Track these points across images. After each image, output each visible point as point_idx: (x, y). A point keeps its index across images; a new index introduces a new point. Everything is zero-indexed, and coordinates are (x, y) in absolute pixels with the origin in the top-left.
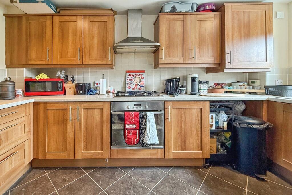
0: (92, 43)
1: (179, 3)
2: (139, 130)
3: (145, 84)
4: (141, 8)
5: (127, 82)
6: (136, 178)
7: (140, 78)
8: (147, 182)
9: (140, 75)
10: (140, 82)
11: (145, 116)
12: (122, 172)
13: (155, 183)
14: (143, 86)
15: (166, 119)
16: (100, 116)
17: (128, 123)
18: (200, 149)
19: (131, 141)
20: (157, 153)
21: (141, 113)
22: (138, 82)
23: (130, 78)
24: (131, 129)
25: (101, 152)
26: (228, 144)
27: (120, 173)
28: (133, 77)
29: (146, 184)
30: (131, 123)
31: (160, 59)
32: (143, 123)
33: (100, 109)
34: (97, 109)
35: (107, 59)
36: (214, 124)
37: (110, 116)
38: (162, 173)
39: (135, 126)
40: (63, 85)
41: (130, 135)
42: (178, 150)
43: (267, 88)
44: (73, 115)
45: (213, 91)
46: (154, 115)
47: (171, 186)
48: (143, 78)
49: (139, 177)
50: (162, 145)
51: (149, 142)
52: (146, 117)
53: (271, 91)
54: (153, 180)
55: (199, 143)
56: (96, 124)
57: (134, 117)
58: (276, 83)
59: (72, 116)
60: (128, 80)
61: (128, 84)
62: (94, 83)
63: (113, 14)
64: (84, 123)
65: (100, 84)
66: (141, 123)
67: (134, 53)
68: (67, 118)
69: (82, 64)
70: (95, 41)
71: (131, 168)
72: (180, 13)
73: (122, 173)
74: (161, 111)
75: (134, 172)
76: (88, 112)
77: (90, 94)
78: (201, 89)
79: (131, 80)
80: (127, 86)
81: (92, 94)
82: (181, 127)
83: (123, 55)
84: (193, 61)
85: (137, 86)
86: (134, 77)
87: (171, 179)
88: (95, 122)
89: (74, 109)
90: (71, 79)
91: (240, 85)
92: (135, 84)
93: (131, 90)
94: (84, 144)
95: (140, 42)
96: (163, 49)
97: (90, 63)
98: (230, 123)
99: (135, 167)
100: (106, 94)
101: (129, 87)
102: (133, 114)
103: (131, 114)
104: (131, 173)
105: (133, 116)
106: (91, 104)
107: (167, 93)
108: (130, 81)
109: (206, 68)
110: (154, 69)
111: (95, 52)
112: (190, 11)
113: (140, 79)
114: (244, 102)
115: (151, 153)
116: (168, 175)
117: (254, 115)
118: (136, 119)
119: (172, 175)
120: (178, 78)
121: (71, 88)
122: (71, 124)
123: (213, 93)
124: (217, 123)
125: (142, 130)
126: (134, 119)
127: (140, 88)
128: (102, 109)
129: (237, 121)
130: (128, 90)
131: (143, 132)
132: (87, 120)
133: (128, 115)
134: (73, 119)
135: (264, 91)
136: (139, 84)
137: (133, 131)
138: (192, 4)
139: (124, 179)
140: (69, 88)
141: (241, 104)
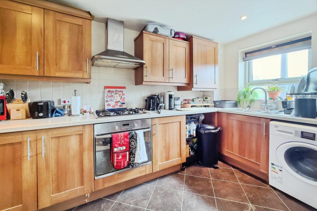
0: (60, 49)
1: (161, 26)
2: (129, 151)
3: (126, 101)
4: (123, 21)
5: (106, 99)
6: (128, 202)
7: (120, 94)
8: (140, 202)
9: (120, 91)
10: (121, 99)
11: (135, 135)
12: (109, 201)
13: (147, 199)
14: (123, 103)
15: (154, 135)
16: (78, 143)
17: (116, 145)
18: (179, 156)
19: (121, 165)
20: (146, 170)
21: (130, 133)
22: (118, 99)
23: (109, 95)
24: (121, 152)
25: (80, 187)
26: (195, 147)
27: (108, 204)
28: (113, 94)
29: (139, 204)
30: (120, 145)
31: (144, 77)
32: (133, 143)
33: (78, 135)
34: (74, 135)
35: (83, 72)
36: (187, 133)
37: (93, 141)
38: (150, 187)
39: (124, 148)
40: (5, 106)
41: (119, 158)
42: (164, 162)
43: (215, 102)
44: (34, 150)
45: (184, 106)
46: (143, 133)
47: (162, 197)
48: (123, 94)
49: (130, 200)
50: (150, 160)
51: (140, 161)
52: (137, 137)
53: (217, 105)
54: (144, 198)
55: (179, 151)
56: (73, 155)
57: (124, 138)
58: (218, 99)
59: (31, 151)
60: (107, 96)
61: (107, 101)
62: (59, 100)
63: (91, 19)
64: (53, 157)
65: (68, 102)
66: (131, 143)
67: (114, 67)
68: (21, 155)
69: (44, 77)
70: (65, 47)
71: (118, 193)
72: (160, 36)
73: (110, 203)
74: (149, 128)
75: (123, 196)
76: (59, 142)
77: (55, 116)
78: (176, 105)
79: (111, 96)
80: (106, 104)
81: (59, 116)
82: (166, 140)
83: (101, 68)
84: (171, 80)
85: (117, 104)
86: (115, 93)
87: (160, 190)
88: (72, 152)
89: (34, 141)
90: (22, 96)
91: (199, 101)
92: (115, 101)
93: (111, 108)
94: (54, 185)
95: (125, 57)
96: (147, 67)
97: (58, 74)
98: (197, 130)
99: (123, 190)
100: (81, 115)
101: (108, 104)
102: (122, 135)
103: (121, 135)
104: (120, 199)
105: (122, 138)
106: (64, 129)
107: (149, 110)
108: (109, 98)
109: (178, 86)
110: (135, 85)
111: (65, 61)
112: (169, 36)
113: (121, 96)
114: (204, 114)
115: (140, 171)
116: (156, 187)
117: (211, 123)
118: (126, 139)
119: (160, 186)
120: (157, 95)
121: (21, 110)
122: (29, 162)
123: (184, 107)
124: (189, 132)
125: (132, 150)
126: (124, 140)
127: (121, 105)
128: (81, 135)
129: (202, 128)
130: (107, 108)
131: (133, 152)
132: (58, 152)
133: (117, 137)
134: (34, 155)
135: (213, 105)
136: (119, 101)
137: (122, 154)
138: (171, 30)
139: (114, 208)
140: (16, 110)
141: (202, 115)
